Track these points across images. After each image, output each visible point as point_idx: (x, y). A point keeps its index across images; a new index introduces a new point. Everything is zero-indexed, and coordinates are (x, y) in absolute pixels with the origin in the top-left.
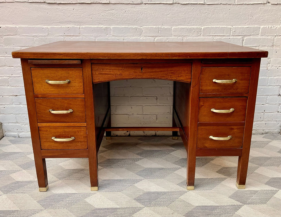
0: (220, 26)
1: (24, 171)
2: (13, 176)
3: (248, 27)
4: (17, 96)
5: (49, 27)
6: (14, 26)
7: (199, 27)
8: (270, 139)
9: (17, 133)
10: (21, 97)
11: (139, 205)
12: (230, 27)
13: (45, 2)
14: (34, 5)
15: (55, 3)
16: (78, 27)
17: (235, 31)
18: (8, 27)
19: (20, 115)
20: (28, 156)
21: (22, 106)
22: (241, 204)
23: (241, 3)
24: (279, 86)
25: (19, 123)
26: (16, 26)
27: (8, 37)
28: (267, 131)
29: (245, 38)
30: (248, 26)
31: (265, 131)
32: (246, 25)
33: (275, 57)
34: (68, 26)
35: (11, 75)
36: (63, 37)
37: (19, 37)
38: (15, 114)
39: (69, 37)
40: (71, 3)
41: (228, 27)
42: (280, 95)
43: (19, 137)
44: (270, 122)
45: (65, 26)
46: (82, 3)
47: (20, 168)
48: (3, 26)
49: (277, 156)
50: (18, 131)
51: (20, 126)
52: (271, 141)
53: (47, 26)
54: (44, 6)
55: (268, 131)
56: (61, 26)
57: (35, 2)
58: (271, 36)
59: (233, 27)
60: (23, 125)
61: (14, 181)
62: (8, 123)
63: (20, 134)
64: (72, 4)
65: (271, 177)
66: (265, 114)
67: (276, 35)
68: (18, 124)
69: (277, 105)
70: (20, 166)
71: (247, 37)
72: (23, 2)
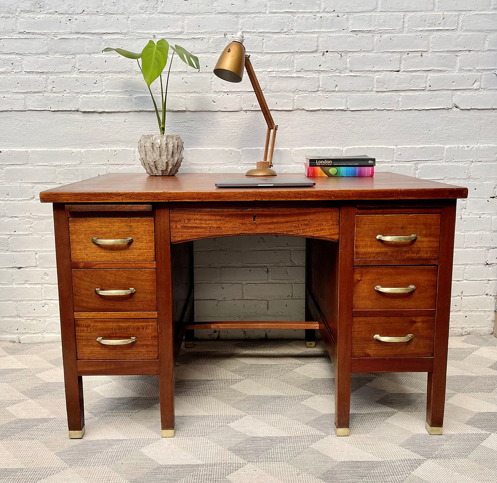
0: (376, 146)
1: (30, 401)
2: (12, 409)
3: (423, 148)
4: (22, 269)
5: (82, 150)
6: (25, 150)
7: (339, 148)
8: (476, 343)
9: (16, 336)
10: (27, 269)
11: (238, 459)
12: (392, 147)
13: (77, 111)
14: (59, 115)
15: (94, 112)
16: (133, 149)
17: (400, 154)
18: (13, 151)
19: (25, 302)
20: (37, 375)
21: (28, 286)
22: (422, 458)
23: (408, 109)
24: (485, 249)
25: (22, 317)
26: (27, 150)
27: (13, 168)
28: (469, 330)
29: (420, 166)
30: (422, 146)
31: (465, 330)
32: (419, 145)
33: (474, 198)
34: (115, 149)
35: (13, 233)
36: (105, 167)
37: (31, 167)
38: (16, 301)
39: (117, 167)
40: (122, 110)
41: (388, 147)
42: (487, 264)
43: (20, 342)
44: (473, 313)
45: (109, 149)
46: (140, 111)
47: (23, 396)
48: (5, 150)
49: (488, 374)
50: (19, 331)
51: (23, 323)
52: (477, 349)
53: (79, 149)
54: (77, 116)
55: (471, 329)
56: (103, 149)
57: (61, 111)
58: (464, 163)
59: (398, 147)
60: (29, 321)
61: (13, 419)
62: (3, 317)
63: (22, 337)
64: (123, 112)
65: (477, 411)
66: (463, 298)
67: (472, 160)
68: (19, 319)
69: (484, 281)
70: (23, 392)
71: (421, 165)
72: (42, 110)
